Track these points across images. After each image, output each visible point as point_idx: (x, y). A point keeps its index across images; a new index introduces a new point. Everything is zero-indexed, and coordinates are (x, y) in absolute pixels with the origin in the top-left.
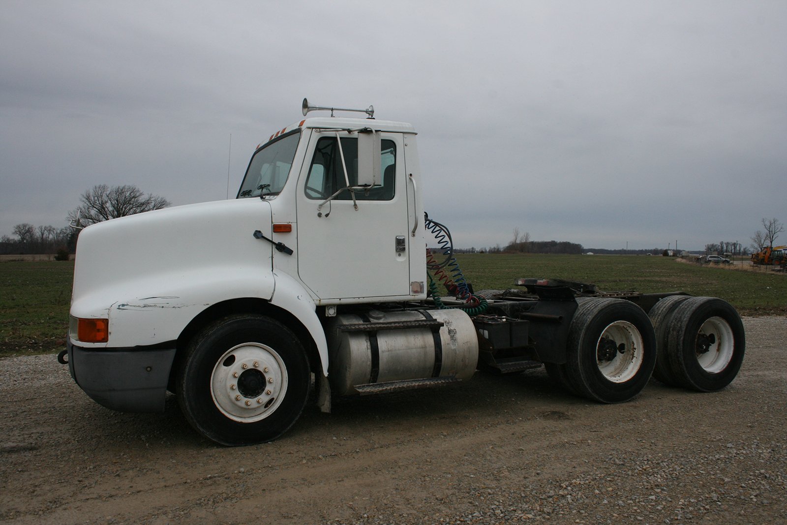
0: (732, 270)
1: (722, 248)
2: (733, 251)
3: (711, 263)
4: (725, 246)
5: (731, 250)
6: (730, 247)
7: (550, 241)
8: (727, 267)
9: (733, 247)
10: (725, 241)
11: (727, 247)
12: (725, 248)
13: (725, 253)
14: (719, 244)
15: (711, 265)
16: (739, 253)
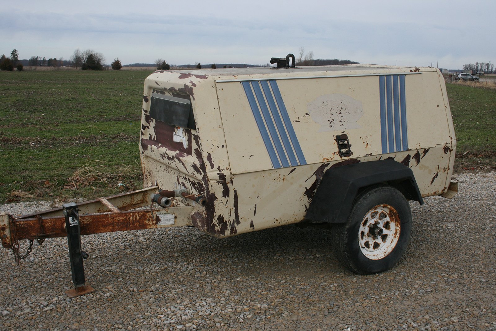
0: (477, 87)
1: (477, 67)
2: (486, 70)
3: (460, 80)
4: (480, 66)
5: (485, 70)
6: (483, 67)
7: (333, 59)
8: (473, 84)
9: (486, 67)
10: (480, 62)
11: (481, 67)
12: (480, 68)
13: (478, 72)
14: (475, 64)
15: (460, 82)
16: (491, 72)
